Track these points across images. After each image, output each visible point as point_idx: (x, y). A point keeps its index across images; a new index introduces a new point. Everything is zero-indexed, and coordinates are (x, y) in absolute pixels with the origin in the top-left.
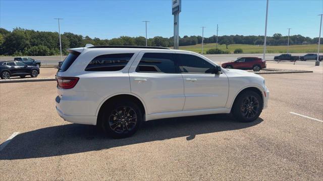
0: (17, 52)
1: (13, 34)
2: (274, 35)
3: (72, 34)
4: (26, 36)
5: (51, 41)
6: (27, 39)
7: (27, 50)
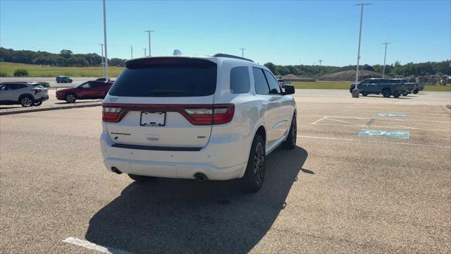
2: (62, 52)
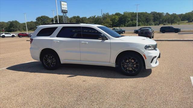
0: (122, 25)
1: (123, 16)
3: (156, 13)
4: (129, 16)
5: (142, 18)
6: (129, 18)
7: (127, 24)
